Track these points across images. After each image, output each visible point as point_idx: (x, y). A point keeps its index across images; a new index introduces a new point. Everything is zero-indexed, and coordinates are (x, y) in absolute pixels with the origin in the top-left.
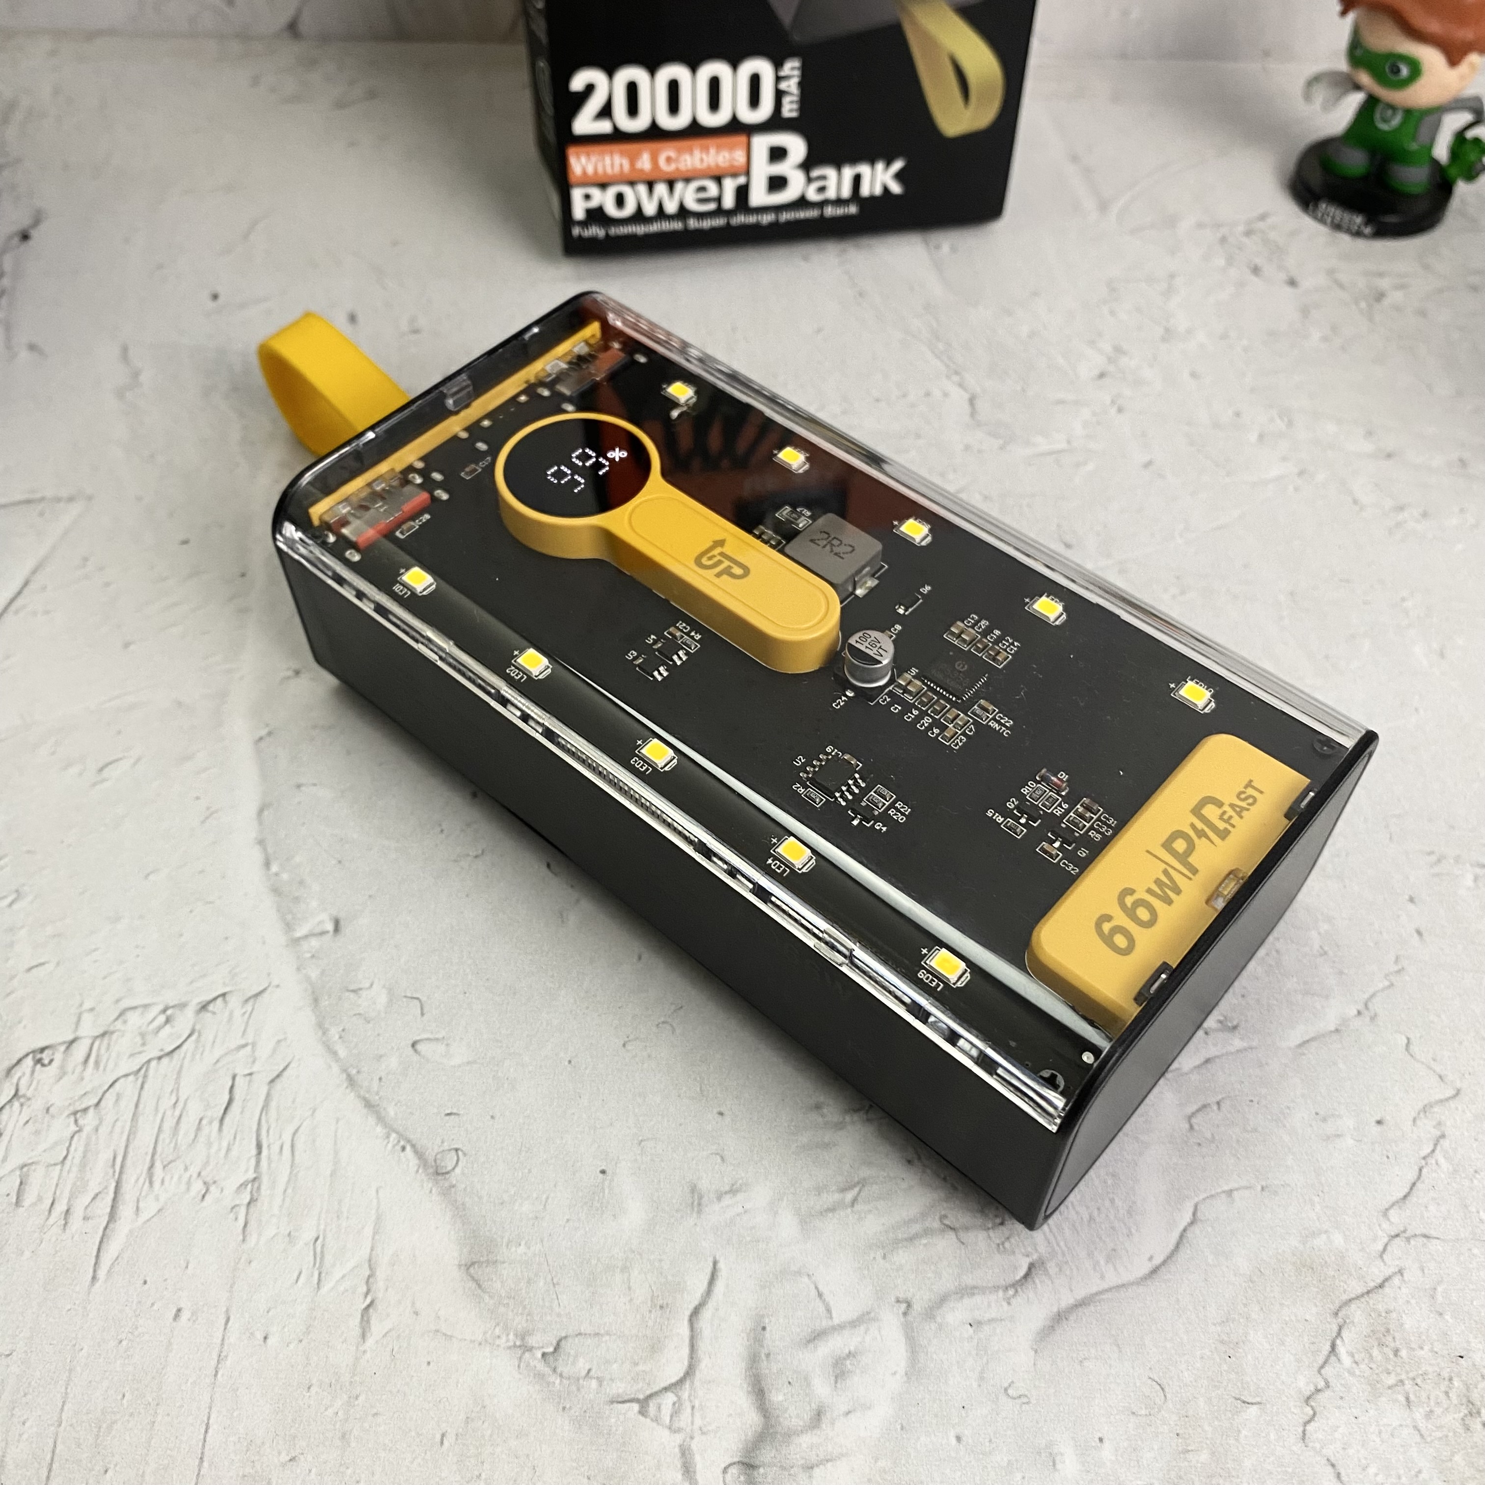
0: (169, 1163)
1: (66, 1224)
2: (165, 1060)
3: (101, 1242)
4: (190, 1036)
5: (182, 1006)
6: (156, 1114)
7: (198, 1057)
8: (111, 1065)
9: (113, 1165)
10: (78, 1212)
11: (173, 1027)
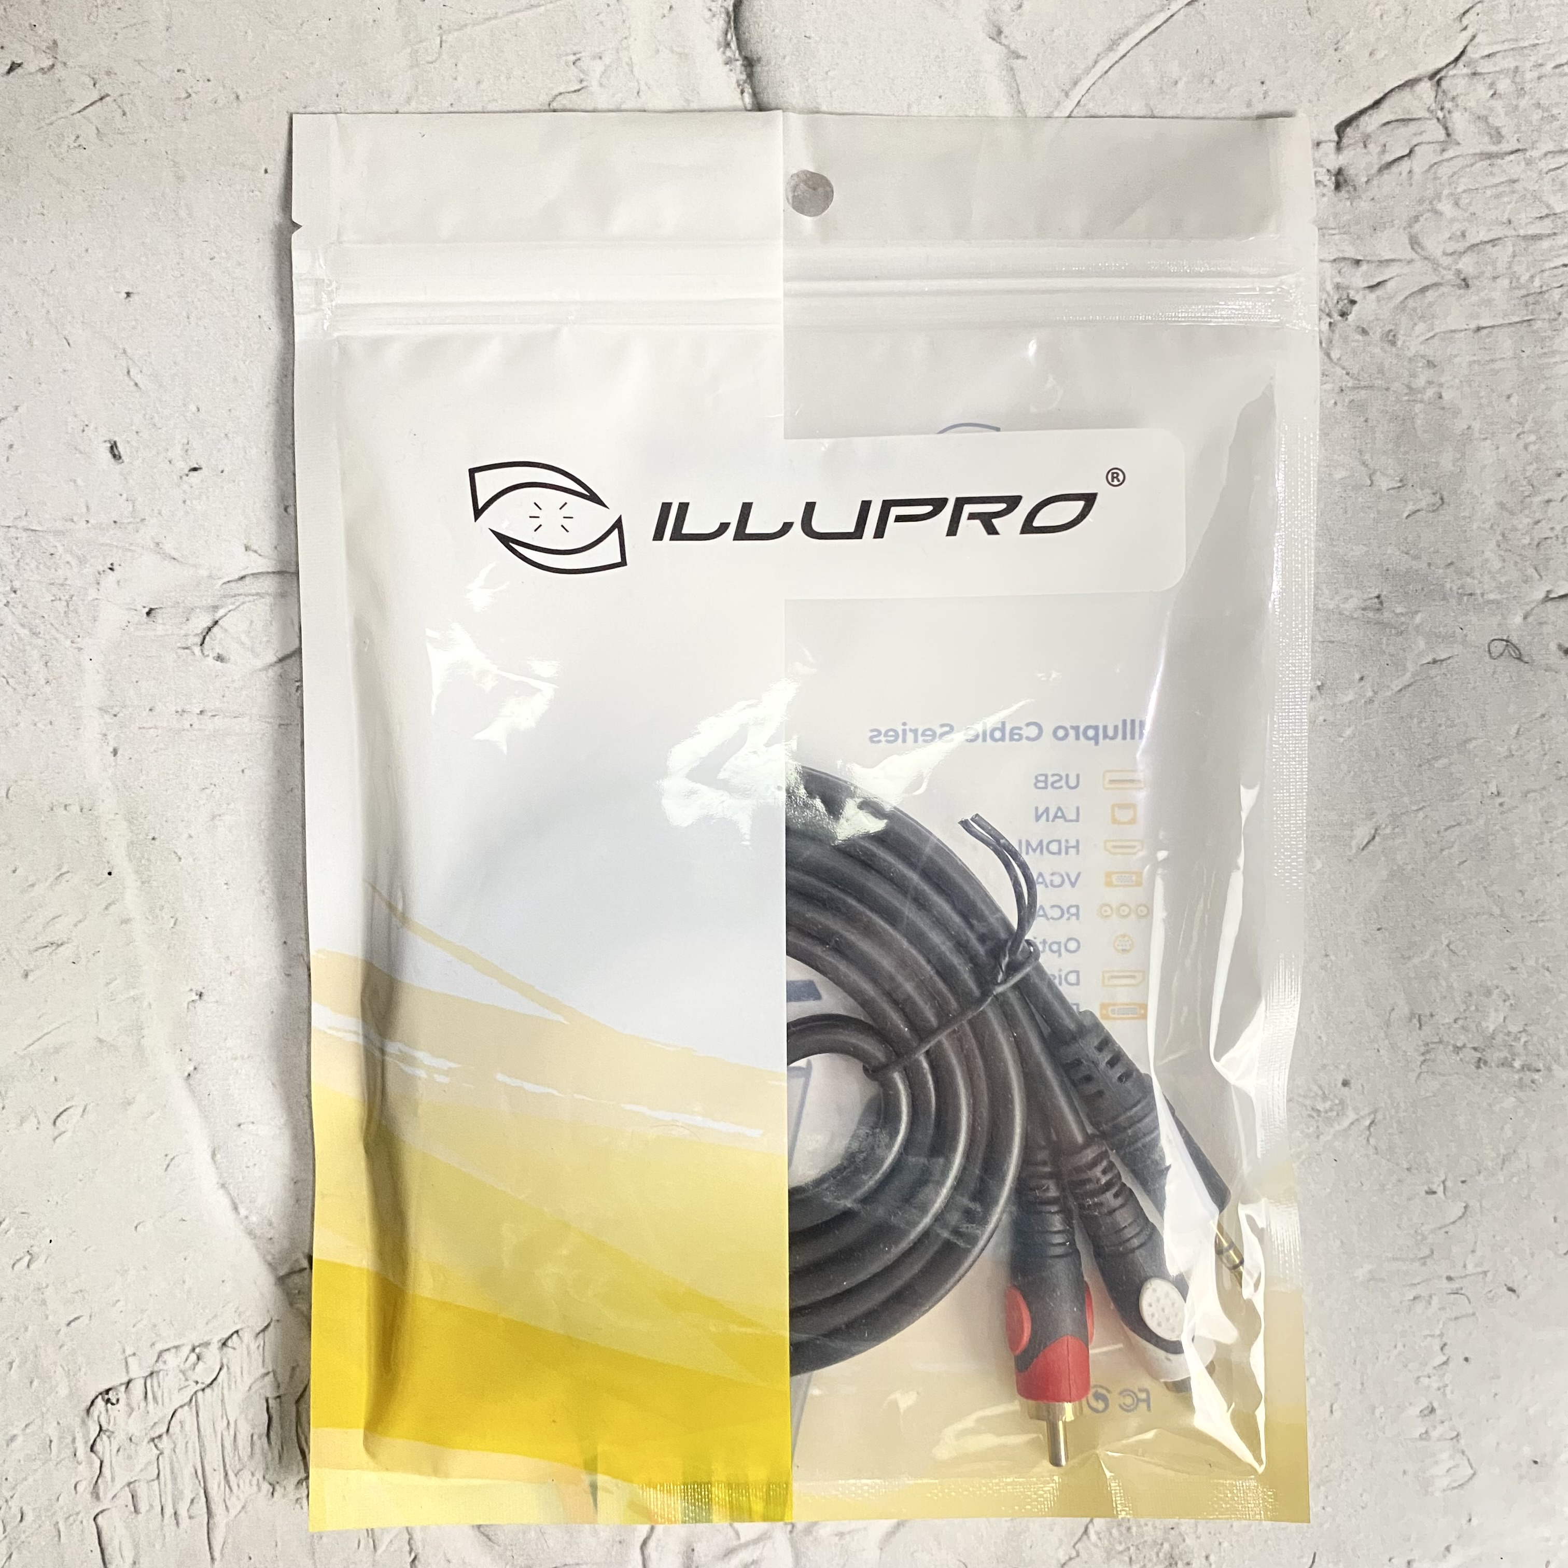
0: (240, 1470)
1: (177, 1523)
2: (208, 1391)
3: (208, 1533)
4: (221, 1369)
5: (207, 1344)
6: (216, 1436)
7: (233, 1386)
8: (166, 1400)
9: (197, 1477)
10: (183, 1513)
11: (205, 1363)
